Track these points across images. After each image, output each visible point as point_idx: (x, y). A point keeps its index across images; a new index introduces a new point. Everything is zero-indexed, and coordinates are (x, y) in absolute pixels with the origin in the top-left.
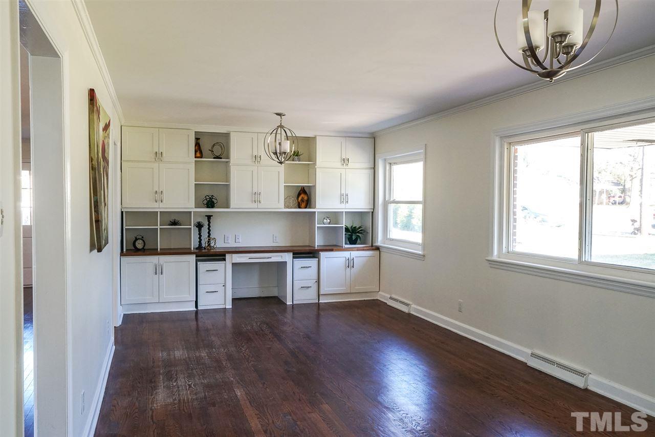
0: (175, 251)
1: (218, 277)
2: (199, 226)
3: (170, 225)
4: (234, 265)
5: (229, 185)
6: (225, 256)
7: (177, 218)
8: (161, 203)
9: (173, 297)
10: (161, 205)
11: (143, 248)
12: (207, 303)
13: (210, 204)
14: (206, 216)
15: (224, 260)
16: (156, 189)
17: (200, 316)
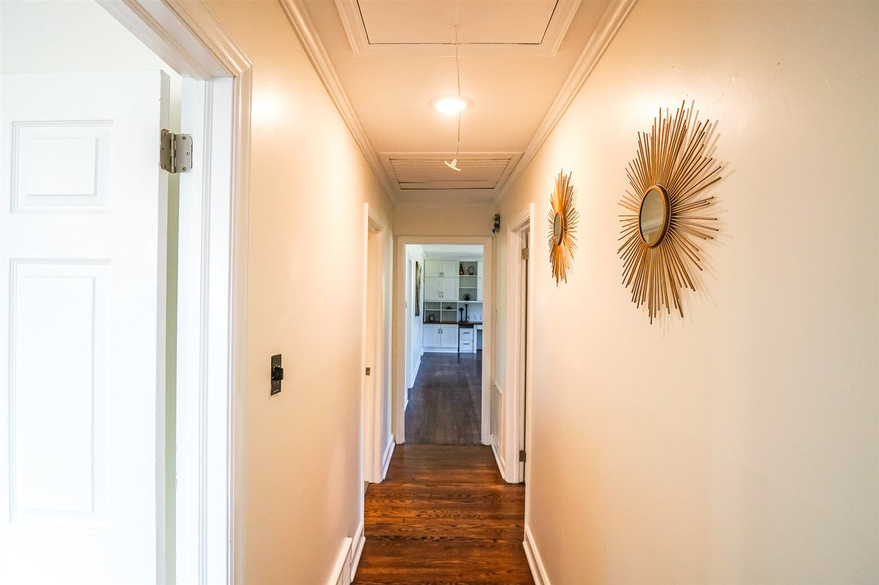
0: (449, 322)
1: (469, 337)
2: (461, 310)
3: (446, 309)
4: (477, 330)
5: (477, 289)
7: (451, 306)
8: (442, 298)
9: (446, 345)
11: (433, 321)
12: (464, 349)
13: (467, 298)
14: (465, 305)
15: (473, 327)
16: (440, 291)
17: (460, 355)
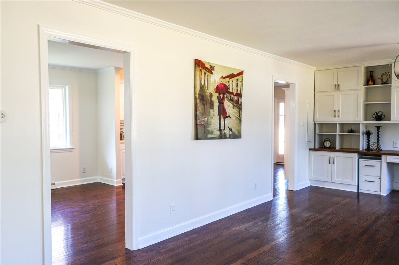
0: (346, 150)
1: (375, 171)
2: (368, 134)
3: (348, 133)
4: (388, 164)
5: (390, 103)
6: (381, 157)
8: (338, 118)
9: (340, 180)
10: (338, 119)
11: (330, 147)
13: (379, 117)
14: (376, 127)
15: (380, 159)
16: (335, 109)
17: (361, 197)
